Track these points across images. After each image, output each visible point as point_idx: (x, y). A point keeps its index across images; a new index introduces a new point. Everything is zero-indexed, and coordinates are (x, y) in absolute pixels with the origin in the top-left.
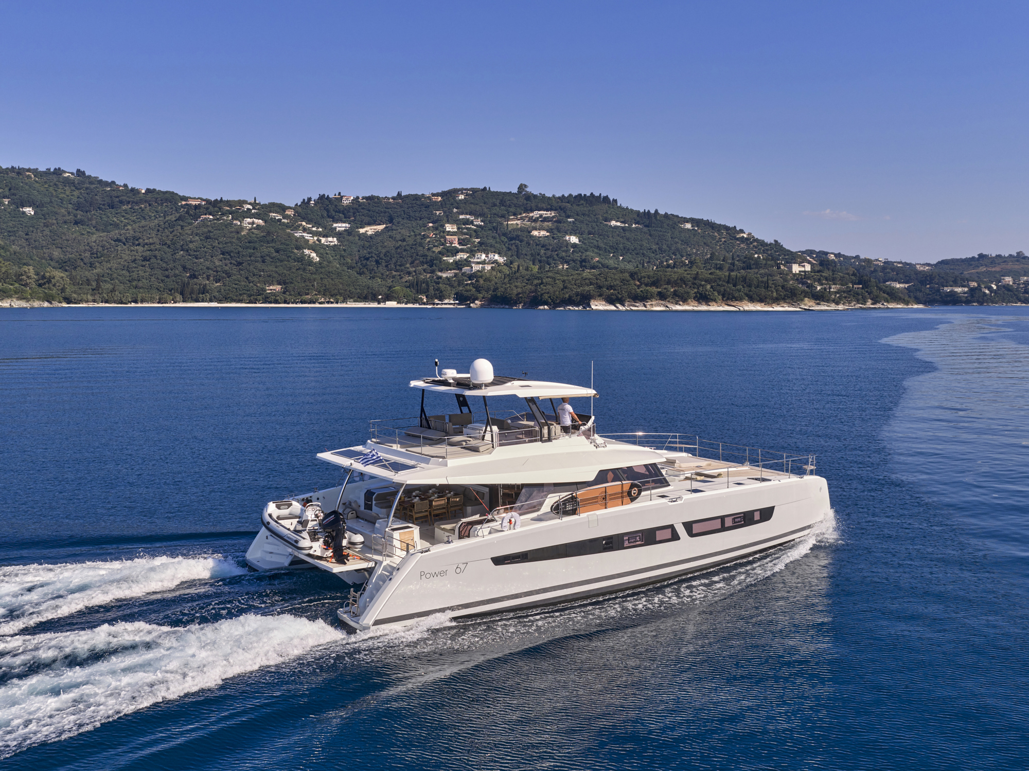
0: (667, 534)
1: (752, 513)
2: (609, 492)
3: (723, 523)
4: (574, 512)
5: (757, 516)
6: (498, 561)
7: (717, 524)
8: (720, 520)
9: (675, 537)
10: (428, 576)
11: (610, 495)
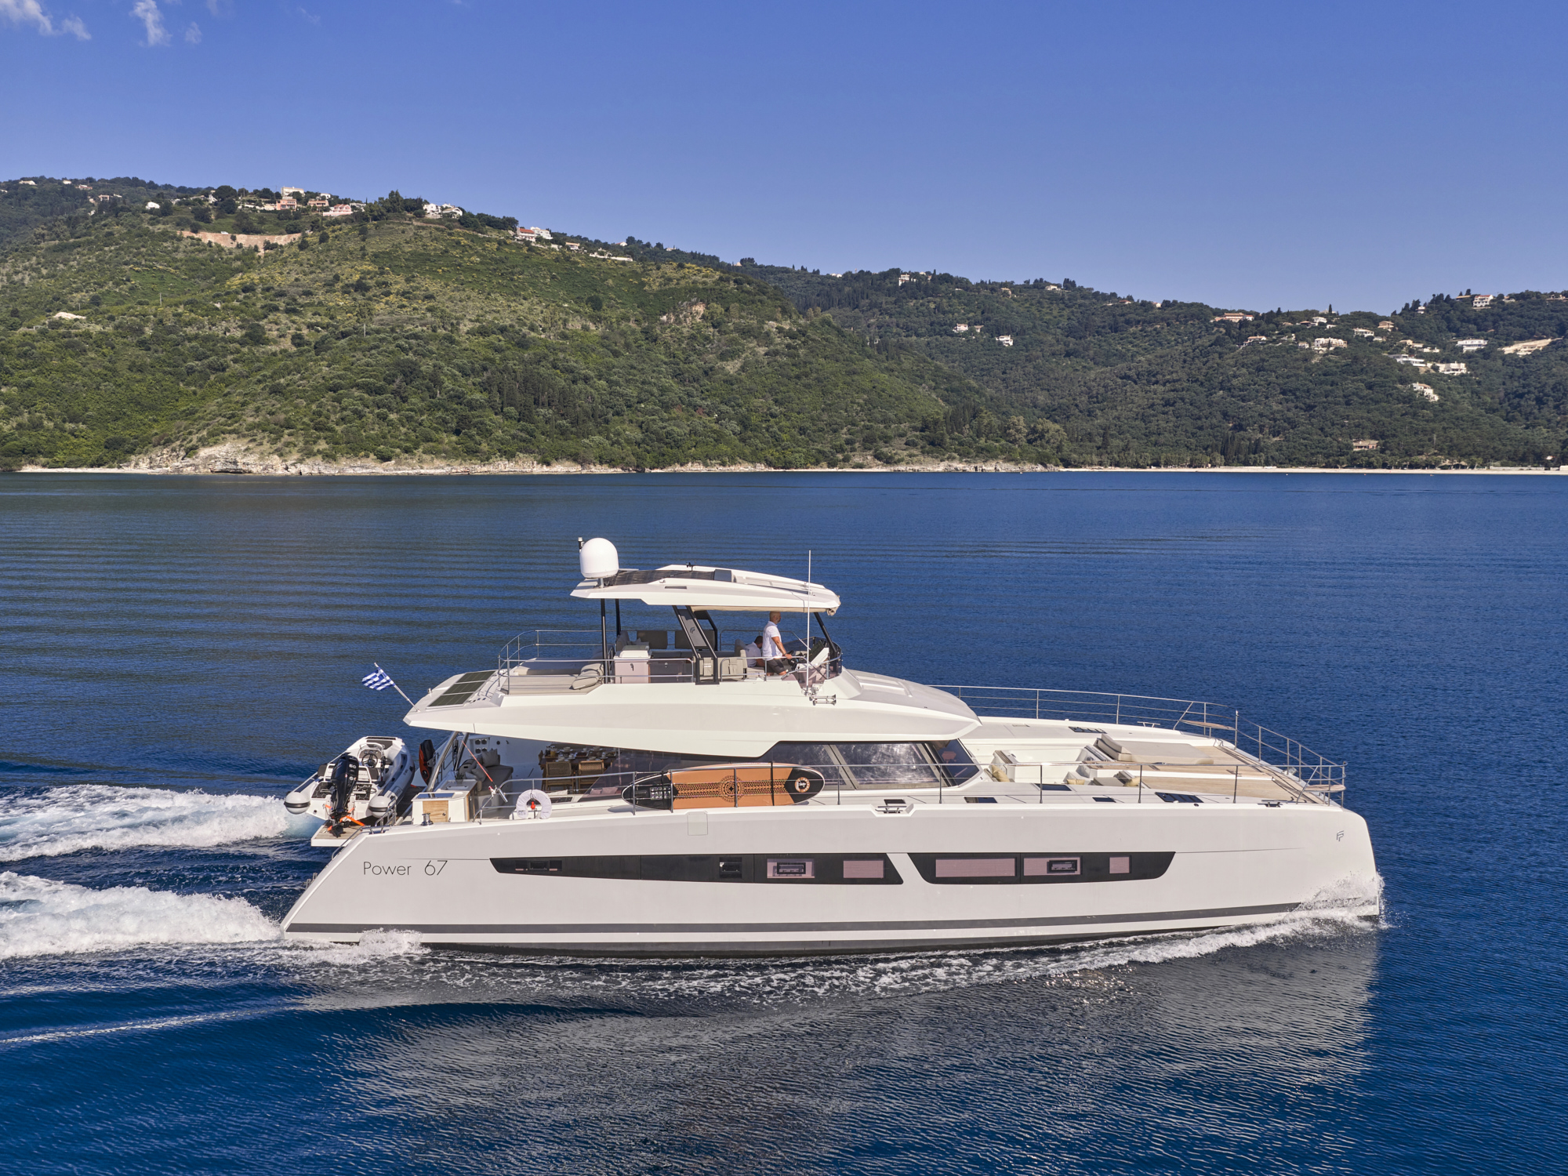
0: (876, 869)
1: (1105, 857)
2: (743, 777)
3: (1019, 867)
4: (666, 805)
5: (1119, 866)
6: (503, 865)
7: (1008, 868)
8: (1012, 861)
9: (891, 877)
10: (377, 870)
11: (746, 784)
